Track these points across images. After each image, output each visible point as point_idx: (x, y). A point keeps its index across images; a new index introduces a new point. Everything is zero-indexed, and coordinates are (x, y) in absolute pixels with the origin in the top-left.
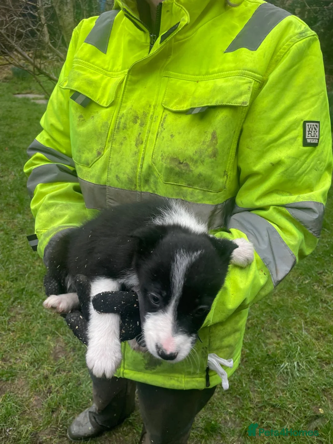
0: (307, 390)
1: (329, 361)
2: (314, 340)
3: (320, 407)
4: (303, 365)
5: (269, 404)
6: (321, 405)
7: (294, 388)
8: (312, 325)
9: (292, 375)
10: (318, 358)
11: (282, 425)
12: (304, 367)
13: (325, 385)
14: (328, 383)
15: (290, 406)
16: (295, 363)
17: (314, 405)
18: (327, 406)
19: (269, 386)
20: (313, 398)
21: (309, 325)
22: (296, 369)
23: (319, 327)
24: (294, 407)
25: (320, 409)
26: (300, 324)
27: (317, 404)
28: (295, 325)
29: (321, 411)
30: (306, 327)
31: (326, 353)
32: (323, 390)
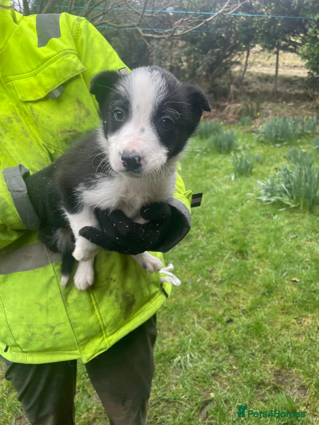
0: (198, 378)
1: (218, 347)
2: (206, 331)
3: (210, 392)
4: (195, 355)
5: (163, 400)
6: (212, 390)
7: (186, 379)
8: (204, 317)
9: (185, 367)
10: (209, 346)
11: (175, 417)
12: (196, 357)
13: (214, 369)
14: (217, 367)
15: (183, 397)
16: (188, 356)
17: (204, 391)
18: (217, 389)
19: (163, 383)
20: (204, 384)
21: (201, 319)
22: (188, 361)
23: (210, 318)
24: (186, 397)
25: (211, 394)
26: (194, 319)
27: (208, 390)
28: (188, 320)
29: (212, 395)
30: (199, 321)
31: (216, 340)
32: (213, 375)
